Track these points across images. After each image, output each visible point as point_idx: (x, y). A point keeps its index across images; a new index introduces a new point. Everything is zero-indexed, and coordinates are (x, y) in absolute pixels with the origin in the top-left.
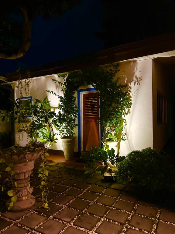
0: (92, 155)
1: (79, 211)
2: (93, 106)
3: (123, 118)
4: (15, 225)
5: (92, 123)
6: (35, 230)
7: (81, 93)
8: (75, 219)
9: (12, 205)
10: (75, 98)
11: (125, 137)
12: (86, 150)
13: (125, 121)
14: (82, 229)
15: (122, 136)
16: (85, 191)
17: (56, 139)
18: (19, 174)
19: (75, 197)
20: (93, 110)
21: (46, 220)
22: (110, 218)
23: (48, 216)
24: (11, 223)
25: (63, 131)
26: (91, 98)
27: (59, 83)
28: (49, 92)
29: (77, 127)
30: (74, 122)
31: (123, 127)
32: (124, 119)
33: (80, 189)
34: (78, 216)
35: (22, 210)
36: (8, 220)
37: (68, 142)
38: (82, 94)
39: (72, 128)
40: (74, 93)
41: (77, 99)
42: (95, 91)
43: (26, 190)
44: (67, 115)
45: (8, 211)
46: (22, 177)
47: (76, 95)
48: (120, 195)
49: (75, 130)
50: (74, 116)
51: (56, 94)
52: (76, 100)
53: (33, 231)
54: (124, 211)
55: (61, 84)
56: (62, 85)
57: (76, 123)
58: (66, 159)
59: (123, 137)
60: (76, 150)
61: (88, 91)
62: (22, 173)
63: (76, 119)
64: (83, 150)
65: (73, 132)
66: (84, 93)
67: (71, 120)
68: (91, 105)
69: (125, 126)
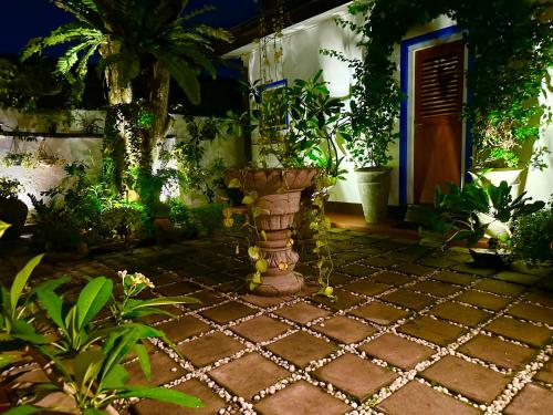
0: (441, 204)
1: (410, 310)
2: (444, 80)
3: (541, 105)
4: (266, 314)
5: (440, 129)
6: (308, 328)
7: (410, 48)
8: (399, 322)
9: (257, 278)
10: (394, 64)
11: (545, 158)
12: (422, 201)
13: (546, 112)
14: (419, 341)
15: (534, 156)
16: (422, 279)
17: (345, 171)
18: (269, 218)
19: (396, 286)
20: (444, 93)
21: (330, 315)
22: (496, 331)
23: (335, 311)
24: (258, 311)
25: (362, 152)
26: (439, 59)
27: (353, 27)
28: (327, 53)
29: (397, 140)
30: (390, 129)
31: (540, 129)
32: (544, 106)
33: (409, 275)
34: (407, 318)
35: (279, 294)
36: (251, 306)
37: (374, 179)
38: (413, 50)
39: (383, 143)
40: (392, 50)
41: (399, 68)
42: (454, 35)
43: (283, 254)
44: (371, 111)
45: (250, 293)
46: (276, 225)
47: (395, 57)
48: (523, 293)
49: (393, 151)
50: (389, 111)
51: (345, 57)
52: (395, 69)
53: (304, 329)
54: (540, 324)
55: (356, 30)
56: (359, 32)
57: (396, 130)
58: (368, 221)
59: (536, 159)
60: (393, 200)
61: (433, 41)
62: (274, 215)
63: (396, 120)
64: (412, 202)
65: (387, 154)
66: (419, 47)
67: (381, 122)
68: (439, 79)
69: (545, 126)
